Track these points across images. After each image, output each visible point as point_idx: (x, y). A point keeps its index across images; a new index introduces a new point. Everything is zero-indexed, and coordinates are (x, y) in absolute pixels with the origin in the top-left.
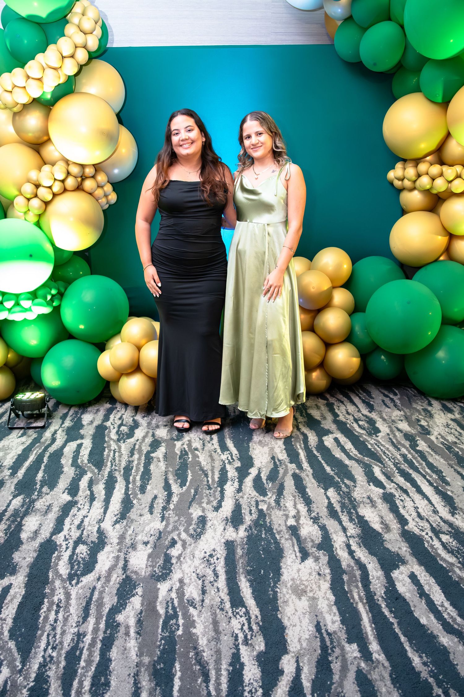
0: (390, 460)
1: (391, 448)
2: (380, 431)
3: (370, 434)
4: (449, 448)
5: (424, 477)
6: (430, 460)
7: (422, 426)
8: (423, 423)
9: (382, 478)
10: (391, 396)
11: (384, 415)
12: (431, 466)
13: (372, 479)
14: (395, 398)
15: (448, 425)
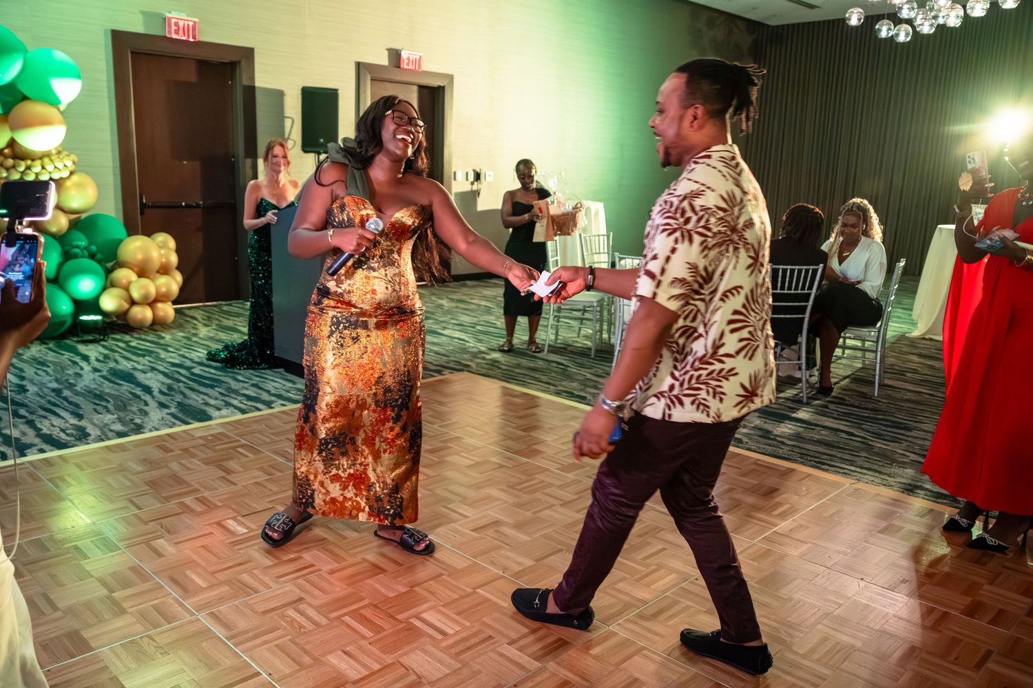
0: (35, 404)
1: (38, 399)
2: (28, 391)
3: (19, 393)
4: (90, 392)
5: (63, 408)
6: (71, 399)
7: (70, 383)
8: (72, 381)
9: (27, 414)
10: (45, 368)
11: (35, 381)
12: (71, 403)
13: (16, 414)
14: (48, 370)
15: (94, 379)
